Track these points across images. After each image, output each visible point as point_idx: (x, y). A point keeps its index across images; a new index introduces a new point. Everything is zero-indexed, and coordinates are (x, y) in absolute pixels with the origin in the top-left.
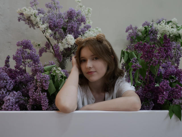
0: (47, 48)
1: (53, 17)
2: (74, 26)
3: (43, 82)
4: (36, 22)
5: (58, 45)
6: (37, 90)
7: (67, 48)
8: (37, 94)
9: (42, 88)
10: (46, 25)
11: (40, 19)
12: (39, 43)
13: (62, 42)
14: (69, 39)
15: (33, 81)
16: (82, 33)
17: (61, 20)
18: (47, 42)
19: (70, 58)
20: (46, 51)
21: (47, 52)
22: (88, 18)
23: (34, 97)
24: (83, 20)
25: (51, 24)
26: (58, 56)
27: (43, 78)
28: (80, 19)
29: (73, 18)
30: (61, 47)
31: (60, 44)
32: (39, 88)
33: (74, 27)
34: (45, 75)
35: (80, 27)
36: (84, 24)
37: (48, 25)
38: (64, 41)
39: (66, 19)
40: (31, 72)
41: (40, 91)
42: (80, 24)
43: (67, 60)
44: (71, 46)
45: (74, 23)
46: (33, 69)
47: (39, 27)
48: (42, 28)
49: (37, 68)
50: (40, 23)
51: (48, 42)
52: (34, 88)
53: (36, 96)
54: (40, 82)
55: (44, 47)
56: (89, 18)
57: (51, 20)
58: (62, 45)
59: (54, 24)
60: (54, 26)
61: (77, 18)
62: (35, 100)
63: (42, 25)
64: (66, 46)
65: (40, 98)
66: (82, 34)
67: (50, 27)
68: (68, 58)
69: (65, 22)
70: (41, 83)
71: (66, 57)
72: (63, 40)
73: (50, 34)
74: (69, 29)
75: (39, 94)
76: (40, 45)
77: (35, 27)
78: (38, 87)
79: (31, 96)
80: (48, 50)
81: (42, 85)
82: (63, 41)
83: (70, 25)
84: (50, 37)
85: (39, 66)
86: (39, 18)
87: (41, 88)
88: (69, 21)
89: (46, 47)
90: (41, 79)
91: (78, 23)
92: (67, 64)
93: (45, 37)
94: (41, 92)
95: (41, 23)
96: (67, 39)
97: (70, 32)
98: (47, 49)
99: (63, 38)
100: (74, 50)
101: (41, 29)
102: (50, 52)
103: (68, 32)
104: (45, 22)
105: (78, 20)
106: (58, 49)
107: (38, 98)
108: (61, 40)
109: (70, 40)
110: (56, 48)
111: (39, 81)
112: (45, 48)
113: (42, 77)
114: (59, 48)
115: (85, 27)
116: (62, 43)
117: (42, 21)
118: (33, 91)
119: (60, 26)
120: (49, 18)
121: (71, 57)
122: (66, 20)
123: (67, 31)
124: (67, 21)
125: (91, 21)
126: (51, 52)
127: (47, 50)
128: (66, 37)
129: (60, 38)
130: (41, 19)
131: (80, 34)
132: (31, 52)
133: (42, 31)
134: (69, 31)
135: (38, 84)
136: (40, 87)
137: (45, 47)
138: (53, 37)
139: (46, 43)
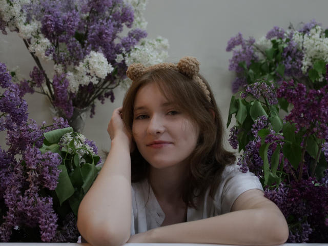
0: (35, 84)
1: (53, 6)
2: (106, 31)
3: (44, 171)
4: (11, 17)
5: (65, 78)
6: (29, 190)
7: (87, 85)
8: (27, 202)
9: (40, 186)
10: (35, 25)
11: (22, 11)
12: (13, 70)
13: (74, 69)
14: (95, 62)
15: (13, 167)
16: (124, 49)
17: (74, 15)
18: (35, 68)
19: (90, 109)
20: (32, 91)
21: (35, 93)
22: (139, 12)
23: (19, 209)
24: (126, 17)
25: (49, 22)
26: (63, 104)
27: (43, 160)
28: (119, 13)
29: (103, 10)
30: (74, 83)
31: (70, 74)
32: (32, 186)
33: (106, 34)
34: (50, 152)
35: (119, 34)
36: (129, 26)
37: (41, 26)
38: (81, 67)
39: (86, 13)
40: (7, 144)
41: (35, 193)
42: (119, 26)
43: (82, 115)
44: (100, 80)
45: (105, 24)
46: (13, 138)
47: (17, 30)
48: (26, 32)
49: (26, 135)
50: (21, 20)
51: (39, 69)
52: (19, 186)
53: (26, 206)
54: (37, 171)
55: (27, 80)
56: (142, 14)
57: (49, 13)
58: (76, 76)
59: (56, 24)
60: (57, 27)
61: (113, 11)
62: (21, 215)
63: (25, 24)
64: (86, 80)
65: (37, 210)
66: (124, 52)
67: (45, 31)
68: (85, 109)
69: (82, 19)
70: (38, 173)
71: (82, 107)
72: (78, 65)
73: (48, 47)
74: (91, 37)
75: (32, 199)
76: (17, 73)
77: (7, 29)
78: (29, 183)
79: (12, 206)
80: (38, 87)
81: (41, 178)
82: (78, 68)
83: (94, 29)
84: (47, 55)
85: (29, 130)
86: (20, 8)
87: (38, 185)
88: (92, 17)
89: (34, 80)
90: (38, 164)
91: (116, 23)
92: (82, 125)
93: (31, 55)
94: (37, 195)
95: (24, 19)
96: (88, 63)
97: (96, 46)
98: (33, 84)
99: (77, 60)
100: (101, 90)
101: (24, 36)
102: (42, 93)
103: (90, 45)
104: (33, 17)
105: (115, 17)
106: (66, 87)
107: (30, 211)
108: (72, 64)
109: (96, 66)
110: (60, 83)
111: (34, 167)
112: (29, 81)
113: (41, 157)
114: (67, 83)
115: (130, 35)
116: (75, 71)
117: (25, 13)
118: (18, 192)
119: (72, 29)
120: (42, 7)
121: (93, 106)
122: (85, 15)
123: (86, 42)
124: (88, 18)
125: (144, 20)
126: (44, 93)
127: (35, 88)
128: (87, 58)
129: (70, 58)
130: (24, 10)
131: (120, 52)
132: (8, 94)
133: (25, 40)
134: (93, 43)
135: (32, 174)
136: (34, 182)
137: (31, 79)
138: (54, 55)
139: (32, 70)
